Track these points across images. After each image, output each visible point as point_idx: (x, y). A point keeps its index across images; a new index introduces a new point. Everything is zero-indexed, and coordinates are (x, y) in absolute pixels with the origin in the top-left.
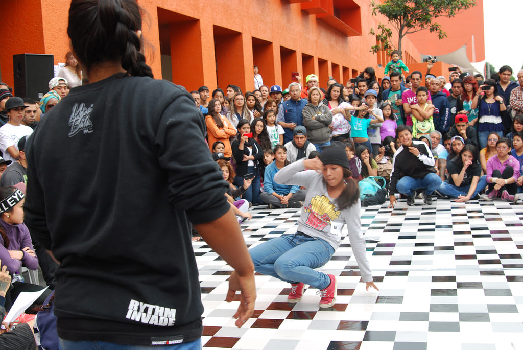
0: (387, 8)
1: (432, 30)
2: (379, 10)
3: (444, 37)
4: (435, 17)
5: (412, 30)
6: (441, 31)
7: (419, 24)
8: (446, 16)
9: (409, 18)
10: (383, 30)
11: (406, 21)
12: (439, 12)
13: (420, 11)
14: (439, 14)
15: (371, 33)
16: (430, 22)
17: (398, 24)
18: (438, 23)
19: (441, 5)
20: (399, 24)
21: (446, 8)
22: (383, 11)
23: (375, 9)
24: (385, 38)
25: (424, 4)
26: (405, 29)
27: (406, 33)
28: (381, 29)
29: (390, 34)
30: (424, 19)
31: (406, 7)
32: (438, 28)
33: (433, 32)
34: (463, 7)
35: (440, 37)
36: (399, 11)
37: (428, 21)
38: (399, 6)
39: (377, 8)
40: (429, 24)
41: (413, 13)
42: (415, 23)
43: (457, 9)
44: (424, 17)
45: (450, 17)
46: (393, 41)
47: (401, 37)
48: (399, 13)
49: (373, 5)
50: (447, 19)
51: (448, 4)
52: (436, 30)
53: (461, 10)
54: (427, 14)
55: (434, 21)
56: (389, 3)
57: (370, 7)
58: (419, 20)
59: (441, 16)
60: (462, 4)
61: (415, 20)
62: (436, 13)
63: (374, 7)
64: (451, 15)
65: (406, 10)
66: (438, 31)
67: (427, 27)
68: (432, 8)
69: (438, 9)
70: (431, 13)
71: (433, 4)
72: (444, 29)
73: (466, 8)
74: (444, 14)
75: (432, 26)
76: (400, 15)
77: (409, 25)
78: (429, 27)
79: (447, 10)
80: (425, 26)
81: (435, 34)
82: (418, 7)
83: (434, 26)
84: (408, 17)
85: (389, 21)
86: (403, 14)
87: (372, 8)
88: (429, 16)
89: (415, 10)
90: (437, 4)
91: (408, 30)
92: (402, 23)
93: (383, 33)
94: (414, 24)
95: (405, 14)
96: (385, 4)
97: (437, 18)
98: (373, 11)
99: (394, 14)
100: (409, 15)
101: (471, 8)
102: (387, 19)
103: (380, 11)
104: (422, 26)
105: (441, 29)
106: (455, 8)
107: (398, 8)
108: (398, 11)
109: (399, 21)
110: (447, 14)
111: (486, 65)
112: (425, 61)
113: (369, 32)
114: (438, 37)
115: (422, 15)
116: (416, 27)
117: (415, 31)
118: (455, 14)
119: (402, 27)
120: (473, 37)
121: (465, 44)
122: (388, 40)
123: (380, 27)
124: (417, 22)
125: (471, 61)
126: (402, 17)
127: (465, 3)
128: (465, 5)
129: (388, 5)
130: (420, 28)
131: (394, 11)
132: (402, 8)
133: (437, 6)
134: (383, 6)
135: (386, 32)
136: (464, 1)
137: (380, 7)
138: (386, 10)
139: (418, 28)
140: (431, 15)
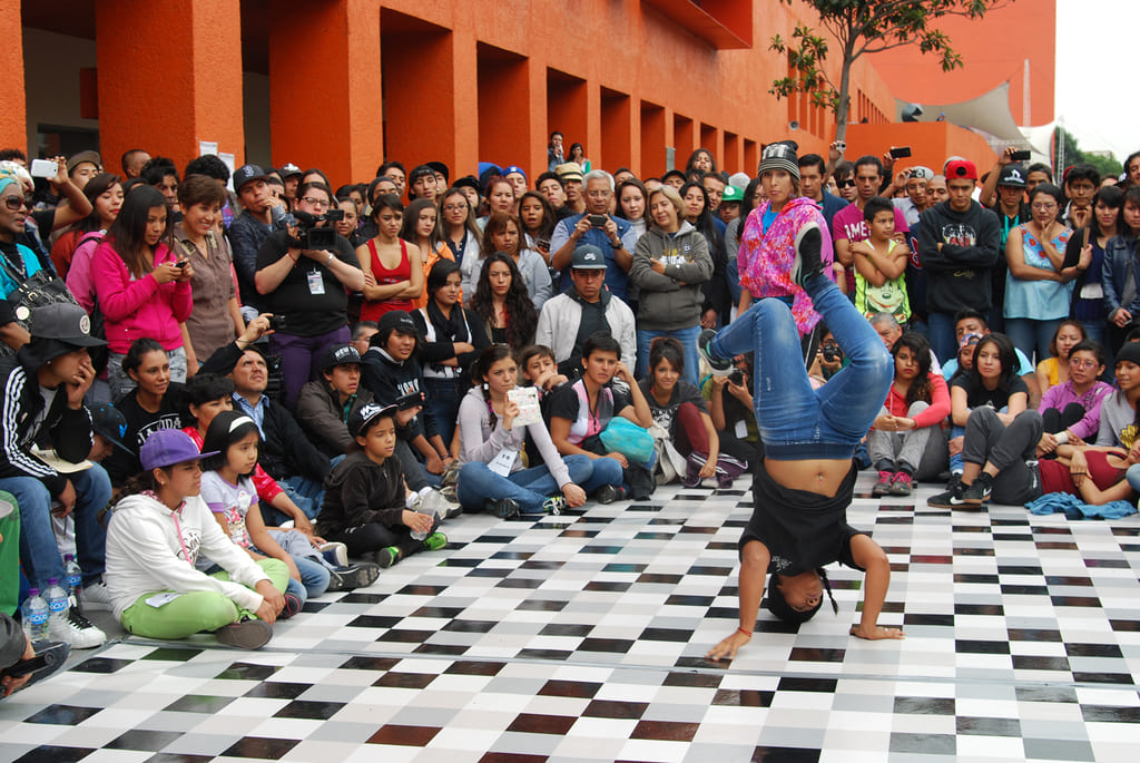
1: (926, 47)
3: (957, 66)
4: (937, 15)
5: (877, 43)
6: (948, 50)
7: (897, 30)
8: (964, 14)
9: (872, 14)
10: (805, 40)
11: (863, 21)
14: (946, 9)
15: (776, 46)
16: (923, 28)
17: (842, 28)
18: (943, 32)
20: (846, 27)
24: (810, 62)
26: (860, 41)
27: (863, 50)
28: (800, 39)
29: (821, 51)
30: (909, 20)
32: (941, 44)
33: (928, 53)
35: (945, 66)
37: (919, 24)
40: (920, 31)
41: (883, 2)
42: (885, 27)
44: (908, 14)
45: (973, 16)
46: (830, 67)
47: (848, 59)
50: (966, 20)
52: (937, 49)
54: (917, 7)
55: (932, 24)
58: (895, 19)
59: (951, 12)
61: (886, 20)
62: (940, 6)
64: (976, 10)
66: (941, 50)
67: (916, 38)
70: (926, 5)
72: (956, 47)
74: (958, 8)
75: (928, 36)
76: (850, 6)
77: (870, 32)
78: (920, 40)
80: (911, 36)
81: (934, 57)
83: (933, 38)
84: (868, 11)
85: (822, 18)
86: (856, 4)
88: (920, 13)
91: (867, 43)
92: (854, 24)
93: (805, 48)
94: (882, 30)
95: (862, 4)
97: (940, 18)
99: (834, 2)
100: (871, 7)
102: (818, 13)
104: (903, 35)
105: (948, 45)
109: (845, 20)
110: (967, 9)
111: (1057, 134)
112: (907, 118)
113: (770, 43)
114: (941, 65)
115: (905, 9)
116: (886, 38)
117: (885, 48)
118: (985, 10)
119: (853, 36)
120: (1027, 63)
121: (1008, 81)
122: (817, 65)
123: (797, 33)
124: (890, 25)
125: (1020, 122)
126: (854, 10)
130: (896, 40)
135: (812, 47)
139: (892, 40)
140: (925, 12)
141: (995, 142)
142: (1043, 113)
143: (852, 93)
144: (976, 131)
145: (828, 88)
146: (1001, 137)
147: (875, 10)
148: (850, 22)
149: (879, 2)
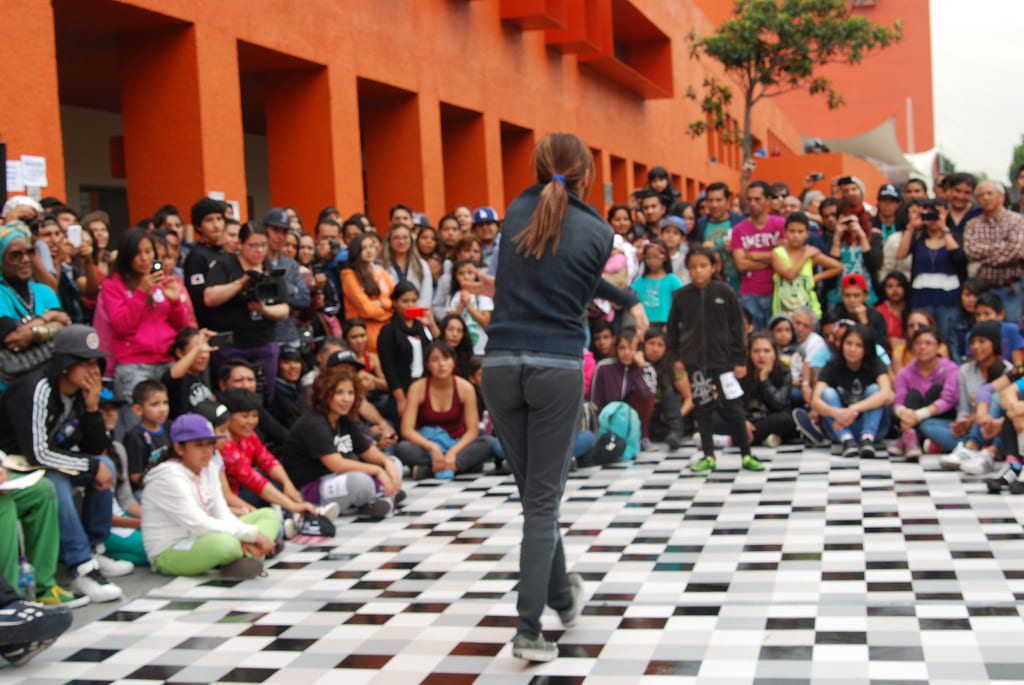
0: (721, 44)
1: (814, 89)
2: (705, 47)
3: (840, 105)
4: (823, 63)
5: (772, 89)
6: (832, 92)
7: (789, 78)
8: (844, 62)
9: (768, 65)
10: (713, 89)
11: (760, 71)
12: (829, 53)
13: (790, 51)
14: (829, 58)
15: (688, 95)
16: (810, 74)
17: (742, 77)
18: (827, 77)
19: (831, 39)
20: (746, 78)
21: (842, 45)
22: (713, 50)
23: (695, 46)
24: (718, 109)
25: (797, 37)
26: (758, 88)
27: (761, 96)
28: (708, 88)
29: (727, 97)
30: (798, 68)
31: (760, 43)
32: (826, 88)
33: (816, 95)
34: (878, 44)
35: (831, 105)
36: (746, 50)
37: (807, 72)
38: (745, 40)
39: (701, 44)
40: (808, 77)
41: (776, 55)
42: (779, 75)
43: (865, 47)
44: (797, 65)
45: (852, 63)
46: (736, 108)
47: (749, 103)
48: (745, 55)
49: (692, 38)
50: (846, 67)
51: (848, 37)
52: (823, 90)
53: (874, 50)
54: (805, 57)
55: (818, 71)
56: (725, 35)
57: (685, 41)
58: (787, 69)
59: (833, 61)
60: (876, 37)
61: (780, 70)
62: (823, 56)
63: (692, 44)
64: (854, 58)
65: (760, 50)
66: (827, 93)
67: (804, 83)
68: (813, 46)
69: (827, 43)
70: (812, 56)
71: (816, 36)
72: (838, 88)
73: (883, 47)
74: (839, 57)
75: (815, 82)
76: (748, 59)
77: (767, 80)
78: (808, 85)
79: (846, 50)
80: (801, 82)
81: (821, 99)
83: (820, 82)
84: (763, 63)
85: (726, 70)
86: (753, 56)
88: (807, 63)
89: (779, 48)
90: (824, 38)
91: (765, 89)
92: (753, 74)
93: (713, 95)
94: (776, 78)
95: (759, 59)
96: (717, 36)
97: (824, 67)
98: (691, 50)
99: (735, 56)
100: (767, 60)
101: (894, 45)
102: (722, 67)
103: (706, 51)
104: (794, 81)
105: (833, 88)
106: (860, 45)
107: (744, 46)
108: (743, 50)
109: (745, 72)
110: (846, 58)
111: (937, 160)
112: (809, 150)
114: (827, 106)
115: (795, 60)
116: (781, 84)
117: (779, 93)
118: (861, 57)
119: (752, 83)
120: (909, 101)
121: (894, 116)
122: (724, 109)
123: (706, 84)
124: (783, 73)
125: (905, 150)
126: (753, 62)
127: (880, 35)
128: (883, 39)
129: (722, 39)
130: (788, 86)
131: (735, 51)
132: (751, 46)
133: (825, 41)
134: (714, 41)
135: (719, 95)
136: (880, 31)
137: (706, 42)
138: (718, 48)
139: (785, 86)
140: (811, 61)
141: (885, 168)
142: (925, 142)
144: (870, 159)
146: (890, 162)
147: (771, 61)
148: (749, 72)
149: (772, 55)
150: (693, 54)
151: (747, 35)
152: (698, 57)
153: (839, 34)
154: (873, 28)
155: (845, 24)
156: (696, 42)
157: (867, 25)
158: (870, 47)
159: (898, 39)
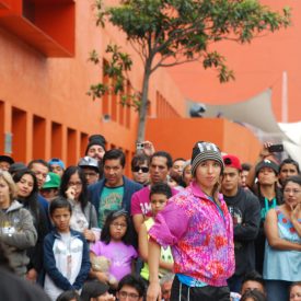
0: (126, 15)
1: (207, 64)
2: (110, 16)
3: (230, 79)
4: (216, 40)
5: (170, 60)
6: (224, 67)
7: (185, 50)
8: (236, 40)
9: (167, 37)
10: (115, 55)
11: (159, 43)
12: (222, 31)
13: (187, 26)
14: (222, 35)
15: (92, 59)
16: (205, 49)
17: (144, 47)
18: (220, 53)
19: (226, 19)
20: (147, 47)
21: (235, 24)
22: (118, 19)
23: (103, 14)
24: (119, 72)
25: (196, 14)
26: (157, 58)
27: (160, 65)
28: (111, 54)
29: (127, 64)
30: (194, 43)
31: (162, 16)
32: (219, 62)
33: (209, 69)
34: (268, 26)
35: (222, 79)
36: (149, 22)
37: (202, 46)
38: (148, 13)
39: (107, 13)
40: (202, 52)
41: (175, 29)
42: (176, 47)
43: (256, 28)
44: (193, 39)
45: (243, 41)
46: (135, 75)
47: (148, 71)
48: (147, 27)
49: (99, 7)
51: (241, 18)
52: (216, 64)
53: (264, 32)
54: (201, 33)
55: (212, 47)
56: (129, 7)
57: (93, 9)
58: (184, 42)
59: (226, 38)
60: (267, 20)
61: (177, 42)
62: (218, 33)
63: (101, 11)
64: (245, 37)
65: (161, 22)
66: (218, 67)
67: (200, 57)
68: (209, 23)
69: (221, 25)
70: (207, 32)
71: (213, 15)
72: (230, 63)
73: (272, 29)
74: (232, 35)
75: (209, 56)
76: (150, 31)
77: (165, 51)
78: (202, 59)
79: (238, 30)
80: (196, 55)
81: (213, 71)
82: (185, 18)
83: (213, 57)
84: (163, 35)
85: (128, 39)
86: (154, 29)
87: (97, 11)
88: (203, 38)
89: (178, 23)
90: (220, 17)
91: (163, 59)
92: (152, 44)
93: (115, 61)
94: (174, 50)
95: (159, 29)
96: (122, 6)
97: (218, 43)
98: (98, 18)
99: (138, 27)
100: (166, 32)
101: (282, 29)
102: (125, 35)
103: (111, 20)
104: (190, 54)
105: (224, 63)
106: (252, 27)
107: (147, 18)
108: (145, 22)
109: (146, 42)
112: (194, 115)
113: (89, 56)
114: (218, 79)
115: (192, 33)
116: (178, 56)
117: (176, 64)
118: (252, 37)
119: (152, 53)
120: (285, 75)
121: (271, 88)
122: (124, 73)
123: (109, 50)
124: (180, 46)
125: (279, 119)
126: (153, 34)
127: (271, 19)
128: (272, 22)
129: (127, 10)
130: (185, 58)
131: (138, 22)
132: (154, 19)
133: (221, 21)
134: (119, 10)
135: (121, 60)
136: (270, 15)
137: (112, 11)
138: (123, 18)
139: (181, 57)
140: (207, 36)
141: (261, 134)
143: (152, 97)
144: (247, 125)
145: (132, 93)
146: (265, 130)
147: (169, 34)
148: (149, 43)
149: (171, 29)
150: (100, 22)
151: (150, 8)
152: (103, 25)
153: (234, 14)
154: (265, 11)
155: (239, 6)
156: (103, 10)
157: (258, 7)
158: (260, 28)
159: (287, 23)
